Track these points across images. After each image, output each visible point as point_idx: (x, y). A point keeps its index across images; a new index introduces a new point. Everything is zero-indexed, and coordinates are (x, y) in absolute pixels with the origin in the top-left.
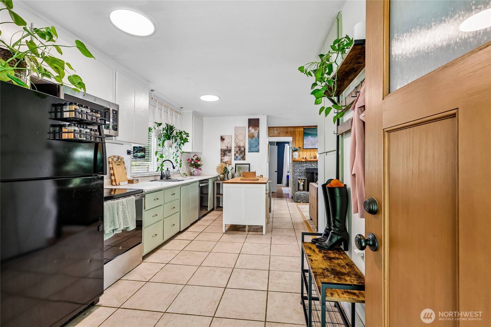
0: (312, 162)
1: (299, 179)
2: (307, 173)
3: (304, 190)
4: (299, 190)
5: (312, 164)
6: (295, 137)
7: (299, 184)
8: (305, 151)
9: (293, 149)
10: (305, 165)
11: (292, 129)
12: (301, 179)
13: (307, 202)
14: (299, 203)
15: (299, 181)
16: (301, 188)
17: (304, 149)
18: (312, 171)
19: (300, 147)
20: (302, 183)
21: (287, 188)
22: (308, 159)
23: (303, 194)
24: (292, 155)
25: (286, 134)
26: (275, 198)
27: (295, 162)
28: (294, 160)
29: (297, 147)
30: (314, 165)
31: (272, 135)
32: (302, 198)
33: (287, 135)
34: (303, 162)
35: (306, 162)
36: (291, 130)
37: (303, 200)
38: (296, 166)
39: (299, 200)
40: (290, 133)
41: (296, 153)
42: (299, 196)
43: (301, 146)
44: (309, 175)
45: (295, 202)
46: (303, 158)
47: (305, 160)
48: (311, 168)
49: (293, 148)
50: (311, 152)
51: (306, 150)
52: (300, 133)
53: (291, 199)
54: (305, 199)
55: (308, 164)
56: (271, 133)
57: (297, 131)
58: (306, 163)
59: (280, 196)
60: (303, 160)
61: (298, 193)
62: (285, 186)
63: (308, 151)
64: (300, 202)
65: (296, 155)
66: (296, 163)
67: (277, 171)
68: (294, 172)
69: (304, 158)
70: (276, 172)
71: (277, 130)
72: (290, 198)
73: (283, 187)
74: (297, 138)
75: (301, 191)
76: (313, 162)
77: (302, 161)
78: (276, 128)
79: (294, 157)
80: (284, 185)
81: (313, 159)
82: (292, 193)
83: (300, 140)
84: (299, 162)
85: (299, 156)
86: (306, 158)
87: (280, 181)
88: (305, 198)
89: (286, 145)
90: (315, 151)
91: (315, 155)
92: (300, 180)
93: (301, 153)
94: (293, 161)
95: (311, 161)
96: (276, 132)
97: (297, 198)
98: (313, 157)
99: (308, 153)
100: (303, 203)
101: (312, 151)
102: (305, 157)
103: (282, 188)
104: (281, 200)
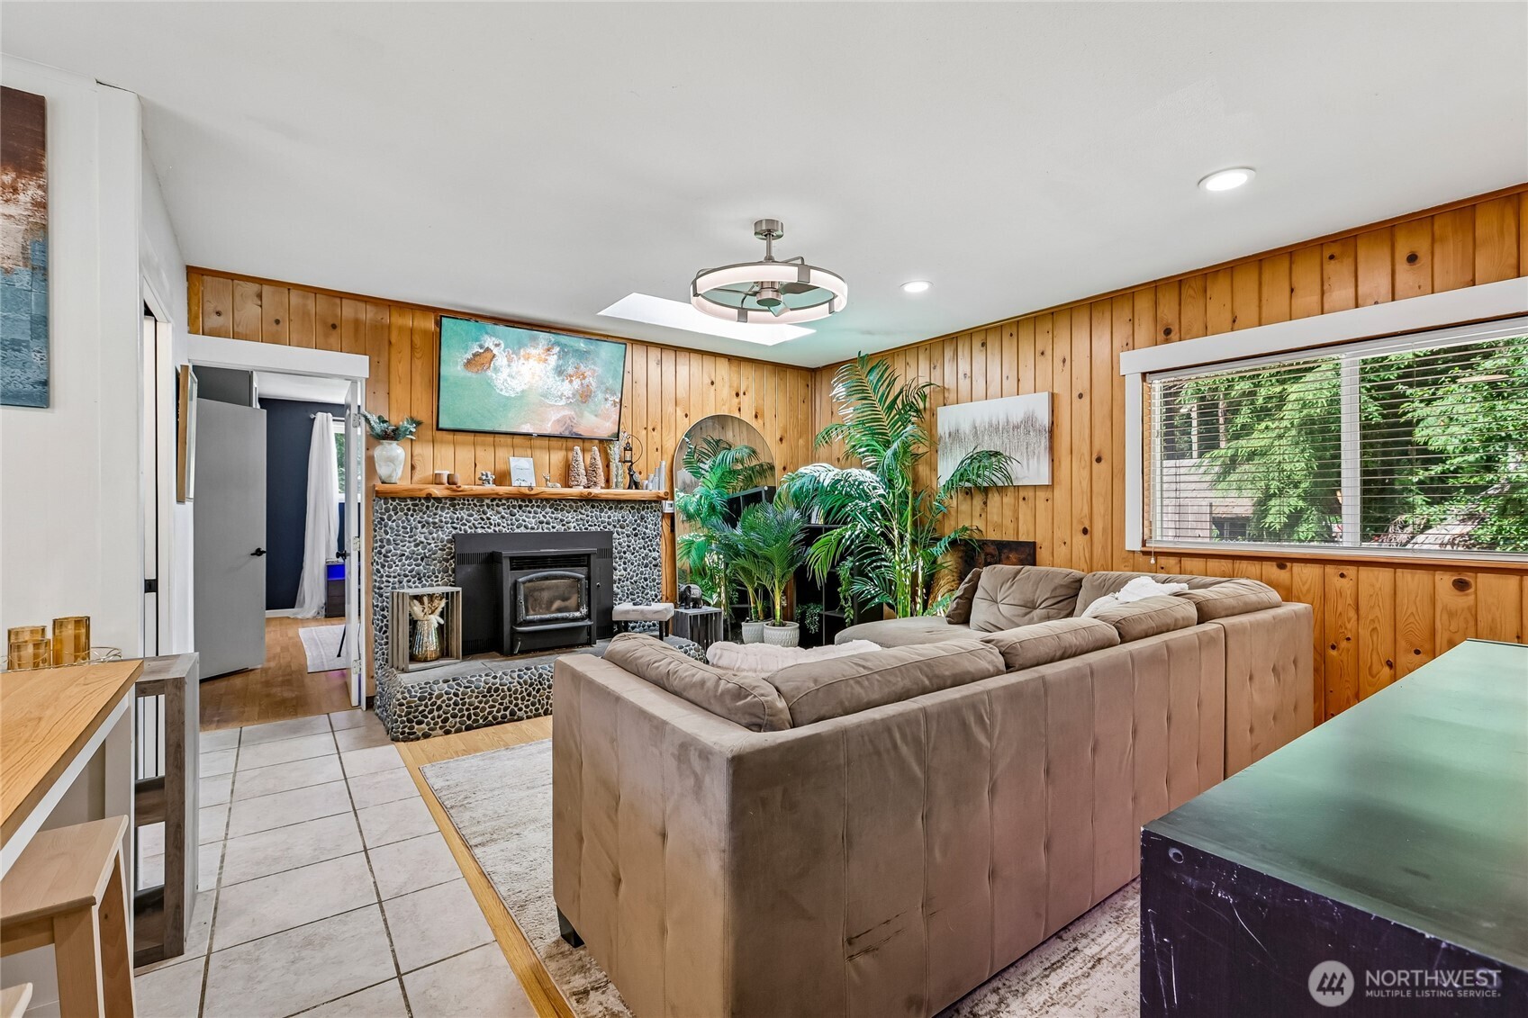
0: (488, 501)
1: (419, 598)
2: (460, 559)
3: (445, 652)
4: (413, 658)
5: (485, 513)
6: (384, 360)
7: (413, 623)
8: (447, 442)
9: (372, 428)
10: (446, 515)
11: (368, 314)
12: (431, 597)
13: (468, 728)
14: (423, 742)
15: (417, 609)
16: (431, 642)
17: (438, 429)
18: (490, 550)
19: (419, 418)
20: (435, 620)
21: (333, 630)
22: (466, 486)
23: (446, 681)
24: (370, 462)
25: (326, 336)
26: (249, 720)
27: (384, 497)
28: (380, 487)
29: (398, 419)
30: (495, 519)
31: (214, 321)
32: (439, 708)
33: (334, 340)
34: (438, 500)
35: (452, 499)
36: (362, 316)
37: (446, 720)
38: (396, 522)
39: (420, 723)
40: (356, 330)
41: (397, 450)
42: (421, 699)
43: (423, 414)
44: (469, 569)
45: (395, 740)
46: (436, 480)
47: (446, 493)
48: (479, 531)
49: (373, 419)
50: (480, 452)
51: (449, 436)
52: (417, 340)
53: (360, 713)
54: (461, 710)
55: (464, 514)
56: (210, 307)
57: (401, 329)
58: (454, 506)
59: (287, 694)
60: (438, 491)
61: (412, 679)
62: (315, 619)
63: (464, 444)
64: (426, 736)
65: (391, 460)
66: (395, 509)
67: (268, 552)
68: (379, 553)
69: (445, 480)
70: (258, 552)
71: (260, 296)
72: (355, 702)
73: (304, 622)
74: (401, 366)
75: (425, 660)
76: (493, 500)
77: (428, 497)
78: (255, 287)
79: (383, 470)
80: (312, 613)
81: (490, 488)
82: (370, 677)
83: (417, 378)
84: (412, 499)
85: (413, 467)
86: (451, 480)
87: (282, 592)
88: (456, 704)
89: (321, 418)
90: (500, 446)
91: (501, 467)
92: (422, 603)
93: (424, 451)
94: (377, 492)
95: (480, 498)
96: (250, 311)
97: (409, 713)
98: (491, 477)
99: (465, 454)
100: (447, 732)
101: (483, 444)
102: (445, 473)
103: (303, 633)
104: (295, 731)
